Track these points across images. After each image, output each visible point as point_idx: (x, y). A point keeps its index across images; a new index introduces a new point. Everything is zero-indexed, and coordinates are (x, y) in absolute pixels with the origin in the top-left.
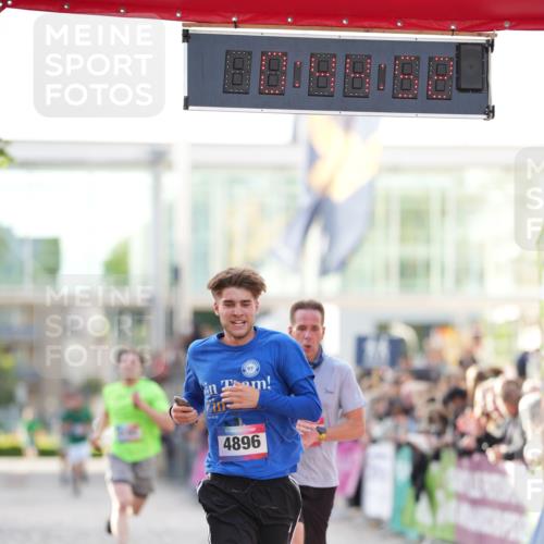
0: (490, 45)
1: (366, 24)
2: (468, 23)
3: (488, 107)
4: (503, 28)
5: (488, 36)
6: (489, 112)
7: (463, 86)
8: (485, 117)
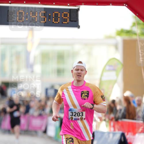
0: (78, 9)
1: (45, 3)
2: (73, 4)
3: (78, 25)
4: (82, 5)
5: (78, 7)
6: (79, 27)
7: (72, 20)
8: (77, 28)
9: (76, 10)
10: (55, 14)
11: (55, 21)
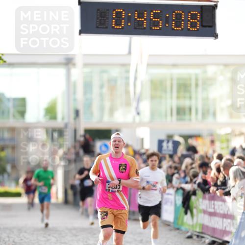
0: (216, 7)
6: (216, 36)
9: (211, 8)
10: (177, 14)
11: (176, 26)
